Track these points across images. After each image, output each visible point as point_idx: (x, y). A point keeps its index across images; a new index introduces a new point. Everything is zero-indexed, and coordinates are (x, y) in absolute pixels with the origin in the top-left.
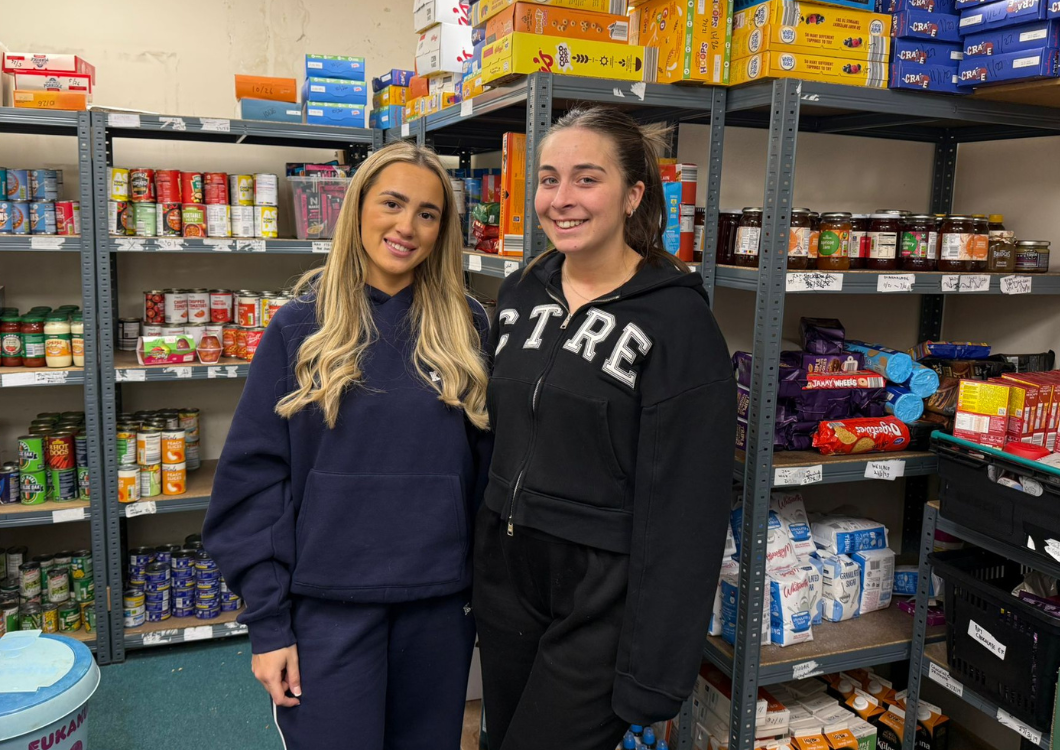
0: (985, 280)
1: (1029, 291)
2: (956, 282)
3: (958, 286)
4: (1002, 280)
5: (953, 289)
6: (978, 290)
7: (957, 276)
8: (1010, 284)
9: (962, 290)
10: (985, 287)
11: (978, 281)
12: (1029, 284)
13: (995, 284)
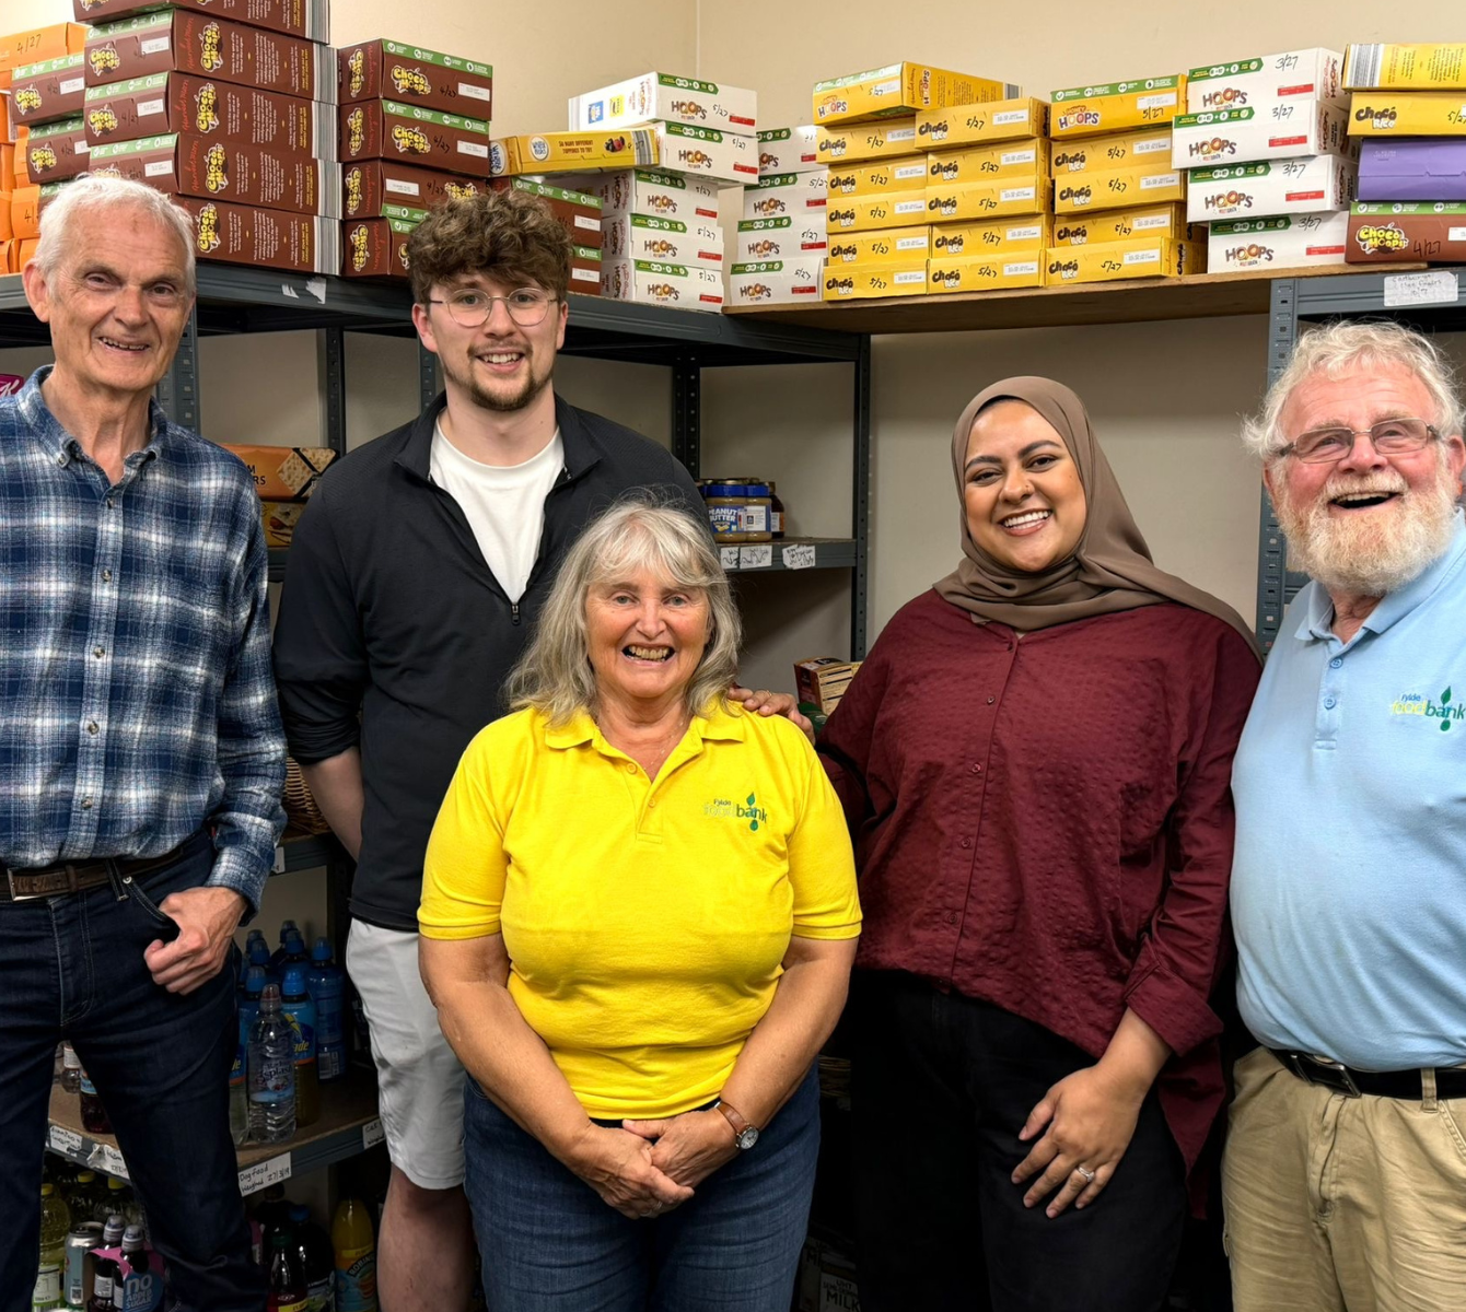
0: (767, 552)
1: (814, 565)
2: (736, 556)
3: (738, 560)
4: (785, 551)
5: (733, 566)
6: (760, 565)
7: (736, 549)
8: (793, 556)
9: (744, 566)
10: (767, 562)
11: (758, 554)
12: (813, 555)
13: (777, 557)
